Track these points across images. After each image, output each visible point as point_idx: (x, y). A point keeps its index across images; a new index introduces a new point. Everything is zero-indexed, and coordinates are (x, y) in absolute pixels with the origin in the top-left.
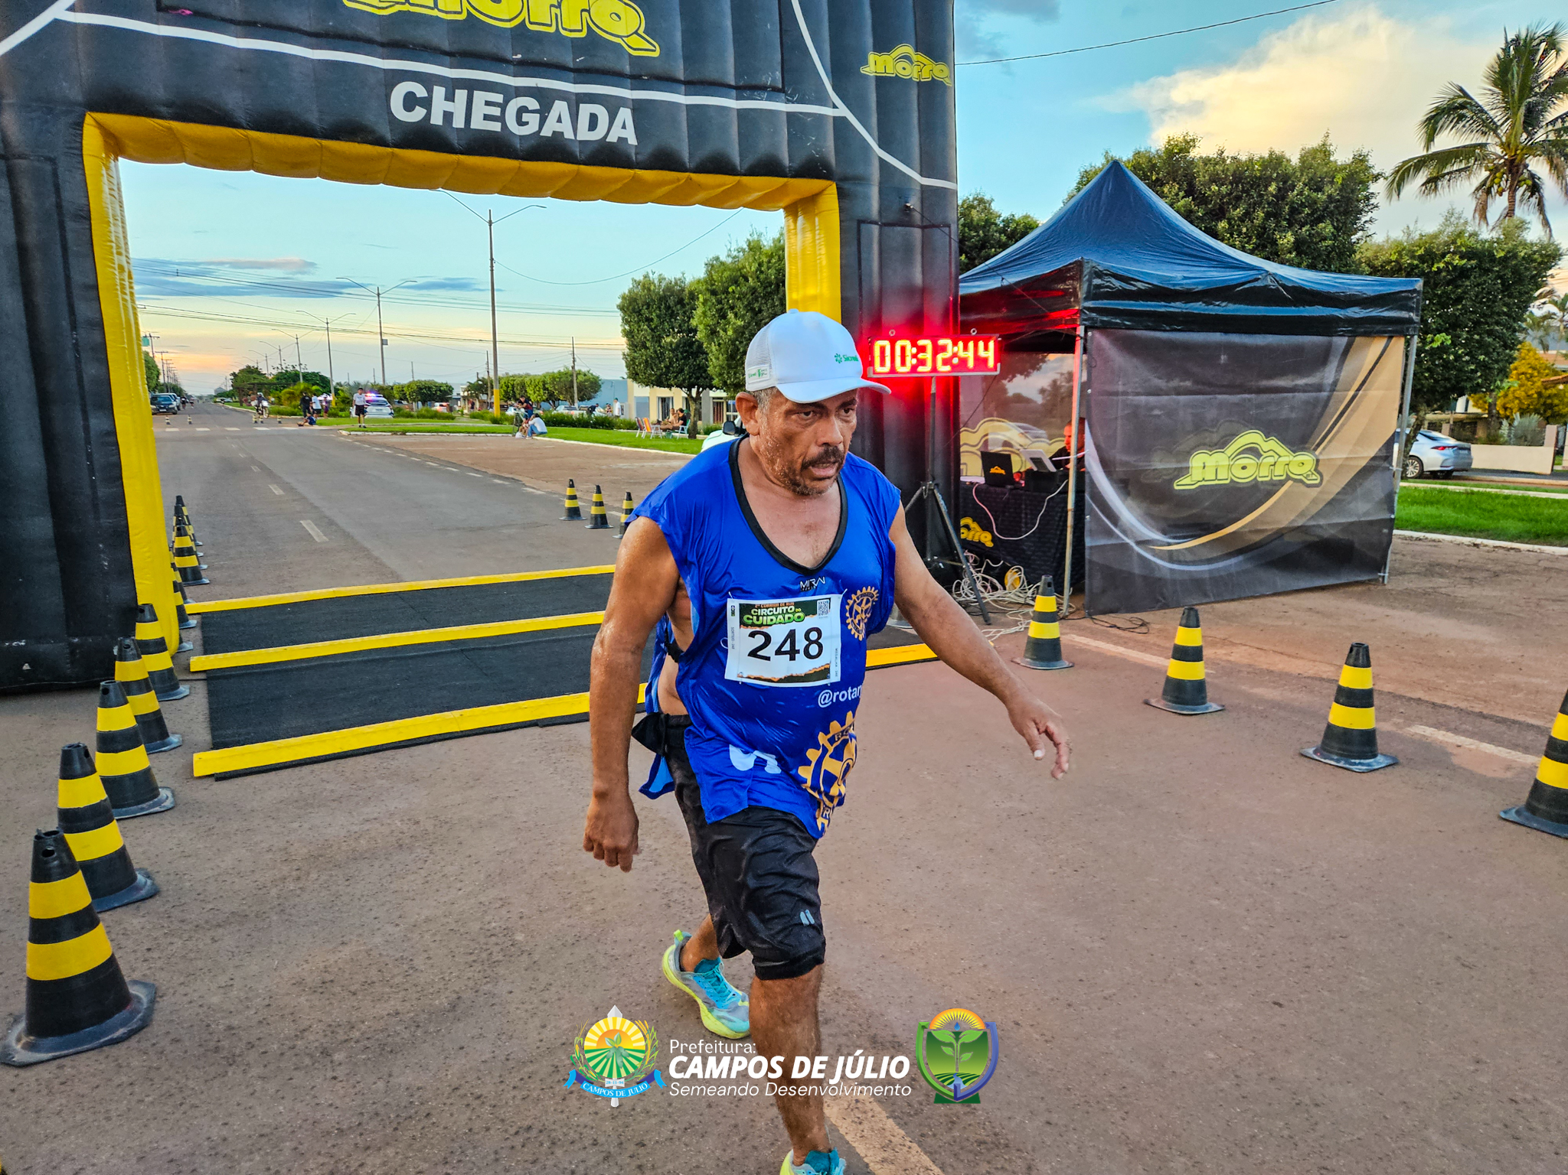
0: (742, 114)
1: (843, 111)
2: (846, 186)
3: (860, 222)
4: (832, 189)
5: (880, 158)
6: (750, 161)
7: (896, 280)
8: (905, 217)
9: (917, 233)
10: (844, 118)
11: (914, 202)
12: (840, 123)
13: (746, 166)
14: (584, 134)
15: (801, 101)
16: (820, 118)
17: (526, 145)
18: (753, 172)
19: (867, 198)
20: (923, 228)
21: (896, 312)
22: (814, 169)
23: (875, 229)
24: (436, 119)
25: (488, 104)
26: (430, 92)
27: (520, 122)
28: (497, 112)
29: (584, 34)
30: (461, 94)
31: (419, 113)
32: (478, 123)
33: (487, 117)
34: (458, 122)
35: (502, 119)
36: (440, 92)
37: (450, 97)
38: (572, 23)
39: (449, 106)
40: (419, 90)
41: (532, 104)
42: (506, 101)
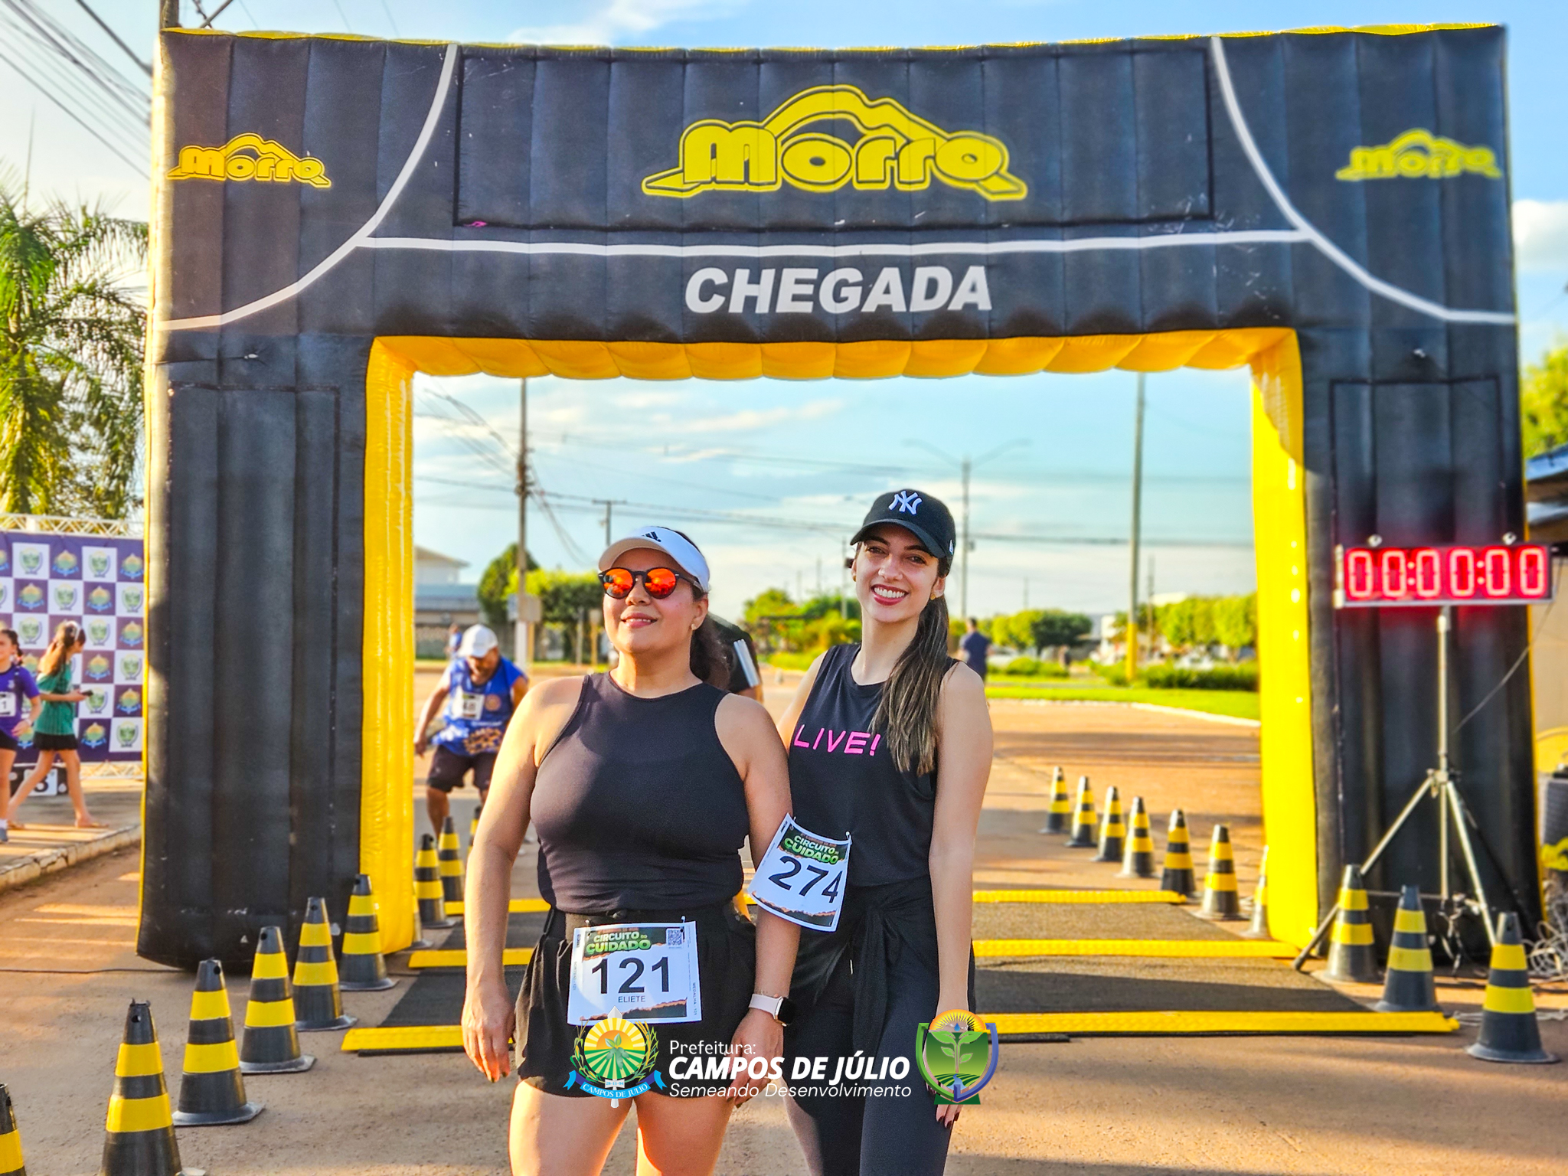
0: (1147, 255)
1: (1306, 232)
2: (1314, 333)
3: (1335, 382)
4: (1290, 340)
6: (1157, 311)
7: (1402, 461)
9: (1443, 391)
11: (1432, 350)
12: (1303, 251)
13: (1150, 321)
15: (1236, 230)
16: (1270, 247)
17: (842, 324)
19: (1350, 348)
20: (1452, 383)
21: (1403, 508)
22: (1257, 313)
23: (1365, 393)
24: (736, 307)
25: (798, 282)
26: (731, 277)
27: (837, 298)
28: (808, 290)
29: (925, 186)
30: (768, 275)
31: (717, 301)
32: (785, 306)
33: (796, 298)
34: (762, 308)
35: (814, 298)
36: (742, 275)
37: (755, 279)
38: (913, 175)
39: (753, 290)
40: (719, 277)
41: (854, 275)
42: (822, 276)
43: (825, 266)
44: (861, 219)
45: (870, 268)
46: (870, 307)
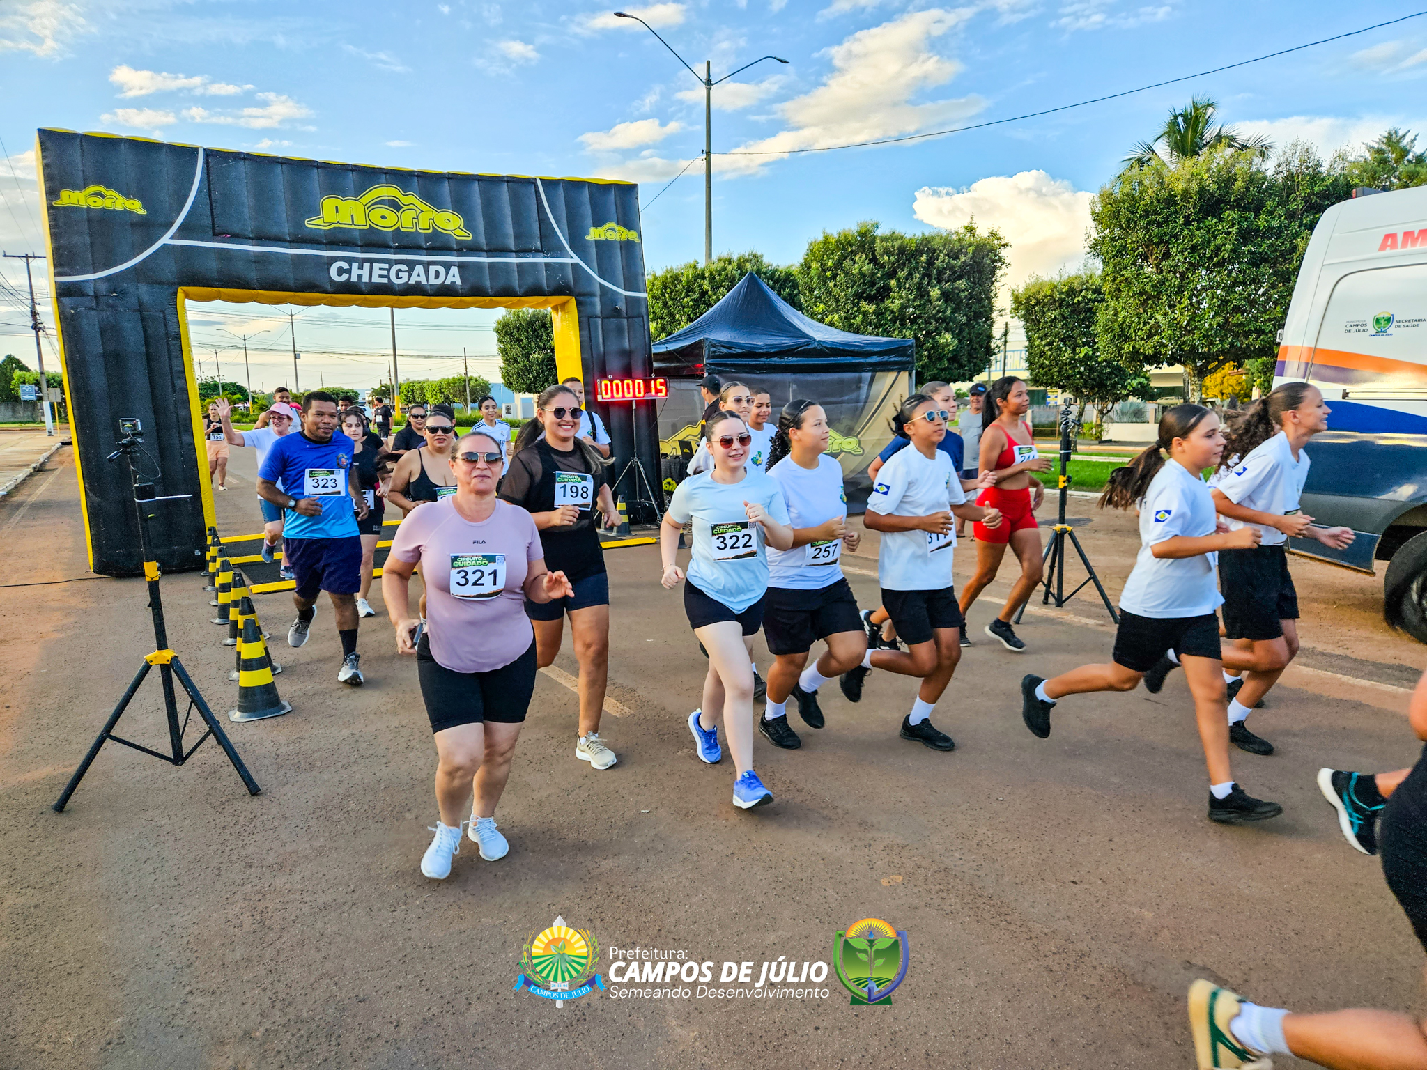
0: (520, 265)
1: (576, 260)
2: (581, 298)
3: (589, 317)
4: (573, 301)
5: (600, 284)
6: (524, 288)
7: (613, 347)
8: (617, 313)
9: (625, 321)
10: (577, 264)
11: (621, 305)
12: (575, 266)
13: (522, 291)
14: (432, 281)
15: (551, 257)
16: (562, 265)
17: (401, 288)
18: (527, 294)
19: (593, 305)
20: (628, 318)
21: (615, 364)
22: (561, 290)
23: (599, 321)
24: (354, 279)
25: (381, 269)
26: (351, 266)
27: (398, 277)
28: (385, 273)
29: (430, 231)
30: (366, 266)
31: (345, 277)
32: (376, 279)
33: (381, 276)
34: (365, 279)
35: (388, 277)
36: (355, 265)
37: (361, 267)
38: (424, 226)
39: (360, 272)
40: (345, 266)
41: (404, 268)
42: (390, 267)
43: (392, 263)
44: (405, 243)
45: (411, 265)
46: (412, 281)
